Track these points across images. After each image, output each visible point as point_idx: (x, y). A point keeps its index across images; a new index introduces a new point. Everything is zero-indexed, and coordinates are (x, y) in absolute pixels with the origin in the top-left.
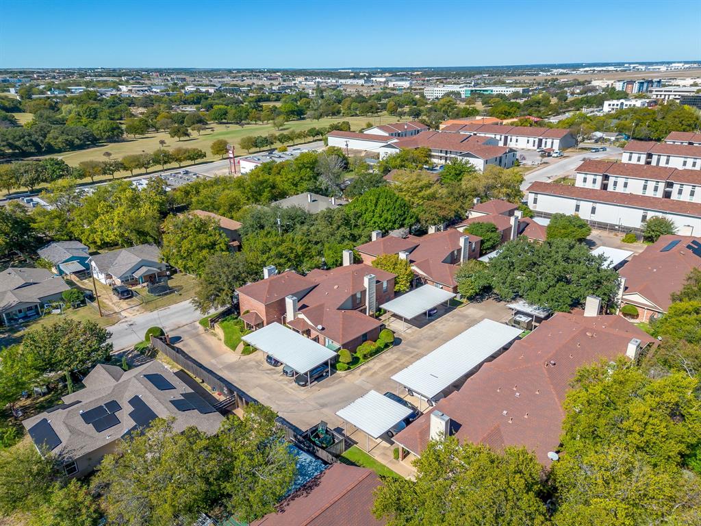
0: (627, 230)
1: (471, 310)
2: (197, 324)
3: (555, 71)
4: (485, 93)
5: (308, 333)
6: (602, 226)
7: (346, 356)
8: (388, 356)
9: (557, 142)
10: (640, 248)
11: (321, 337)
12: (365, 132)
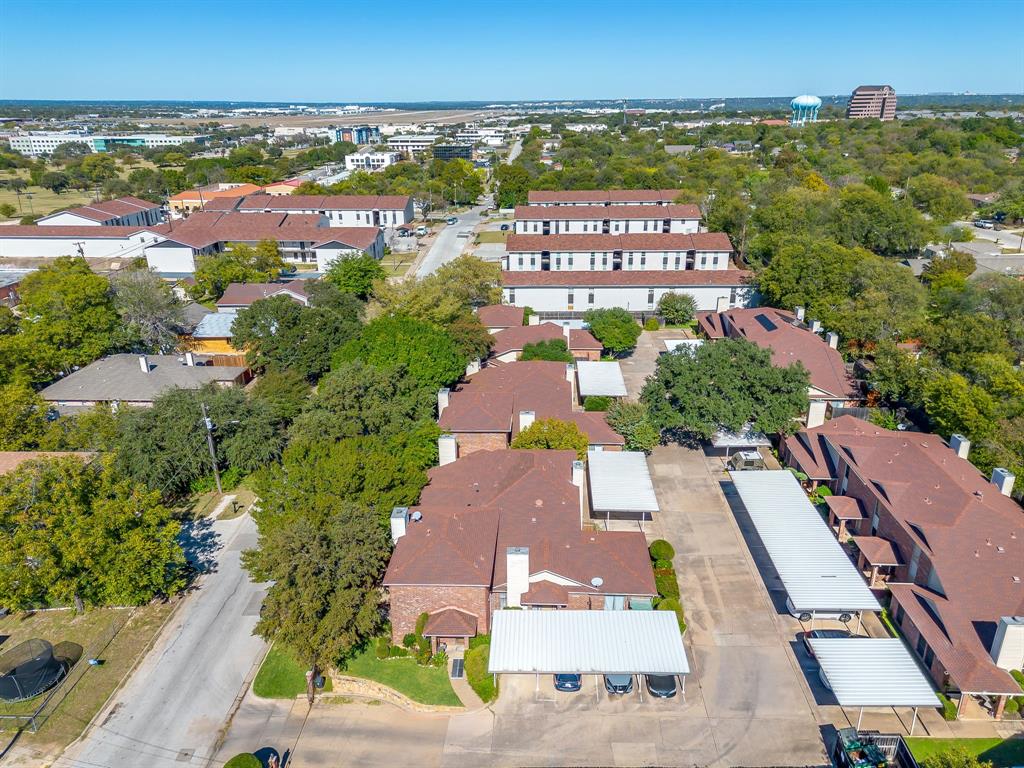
2: (253, 699)
3: (202, 111)
4: (132, 144)
9: (400, 215)
12: (39, 224)
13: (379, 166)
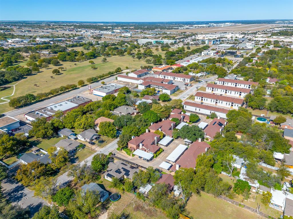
0: (207, 115)
1: (176, 141)
2: (116, 150)
4: (161, 42)
5: (145, 151)
6: (202, 114)
7: (155, 155)
8: (162, 154)
9: (189, 80)
10: (210, 120)
11: (149, 151)
13: (210, 55)
